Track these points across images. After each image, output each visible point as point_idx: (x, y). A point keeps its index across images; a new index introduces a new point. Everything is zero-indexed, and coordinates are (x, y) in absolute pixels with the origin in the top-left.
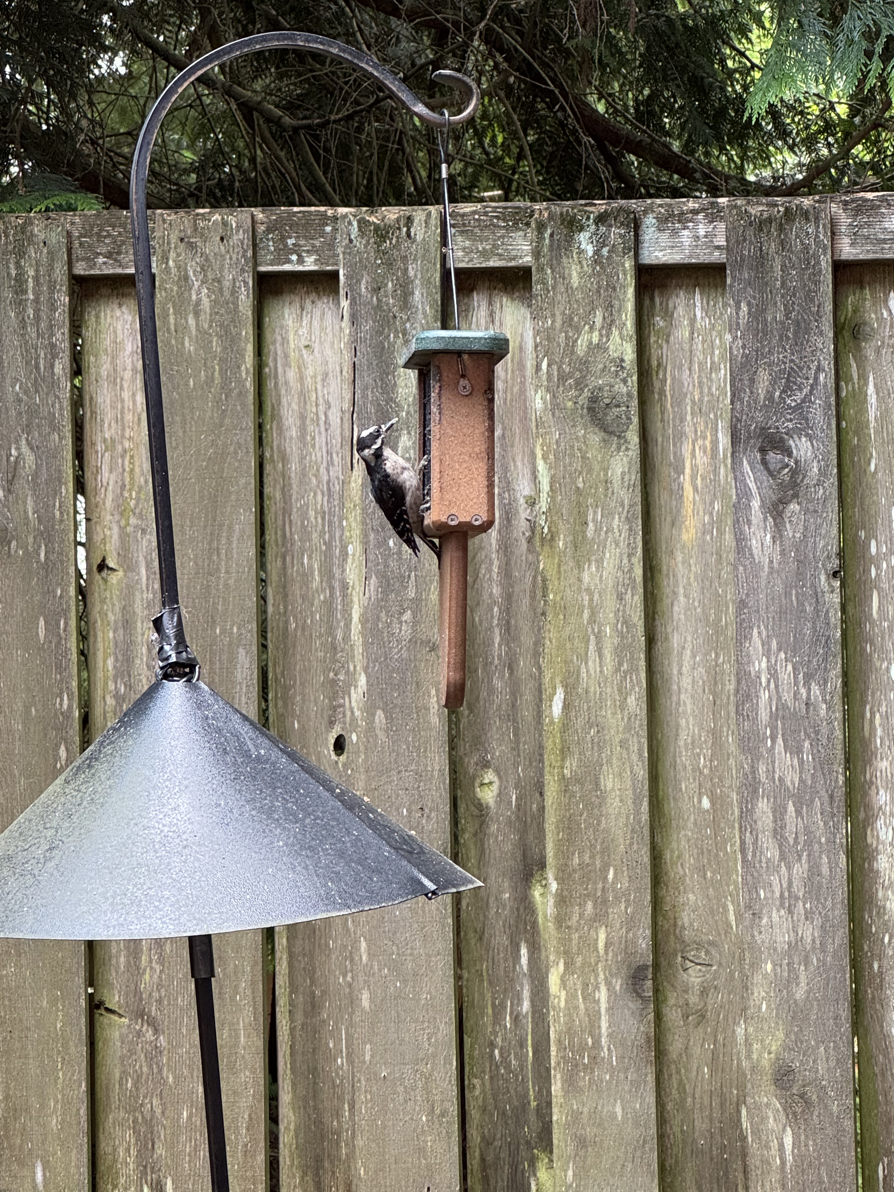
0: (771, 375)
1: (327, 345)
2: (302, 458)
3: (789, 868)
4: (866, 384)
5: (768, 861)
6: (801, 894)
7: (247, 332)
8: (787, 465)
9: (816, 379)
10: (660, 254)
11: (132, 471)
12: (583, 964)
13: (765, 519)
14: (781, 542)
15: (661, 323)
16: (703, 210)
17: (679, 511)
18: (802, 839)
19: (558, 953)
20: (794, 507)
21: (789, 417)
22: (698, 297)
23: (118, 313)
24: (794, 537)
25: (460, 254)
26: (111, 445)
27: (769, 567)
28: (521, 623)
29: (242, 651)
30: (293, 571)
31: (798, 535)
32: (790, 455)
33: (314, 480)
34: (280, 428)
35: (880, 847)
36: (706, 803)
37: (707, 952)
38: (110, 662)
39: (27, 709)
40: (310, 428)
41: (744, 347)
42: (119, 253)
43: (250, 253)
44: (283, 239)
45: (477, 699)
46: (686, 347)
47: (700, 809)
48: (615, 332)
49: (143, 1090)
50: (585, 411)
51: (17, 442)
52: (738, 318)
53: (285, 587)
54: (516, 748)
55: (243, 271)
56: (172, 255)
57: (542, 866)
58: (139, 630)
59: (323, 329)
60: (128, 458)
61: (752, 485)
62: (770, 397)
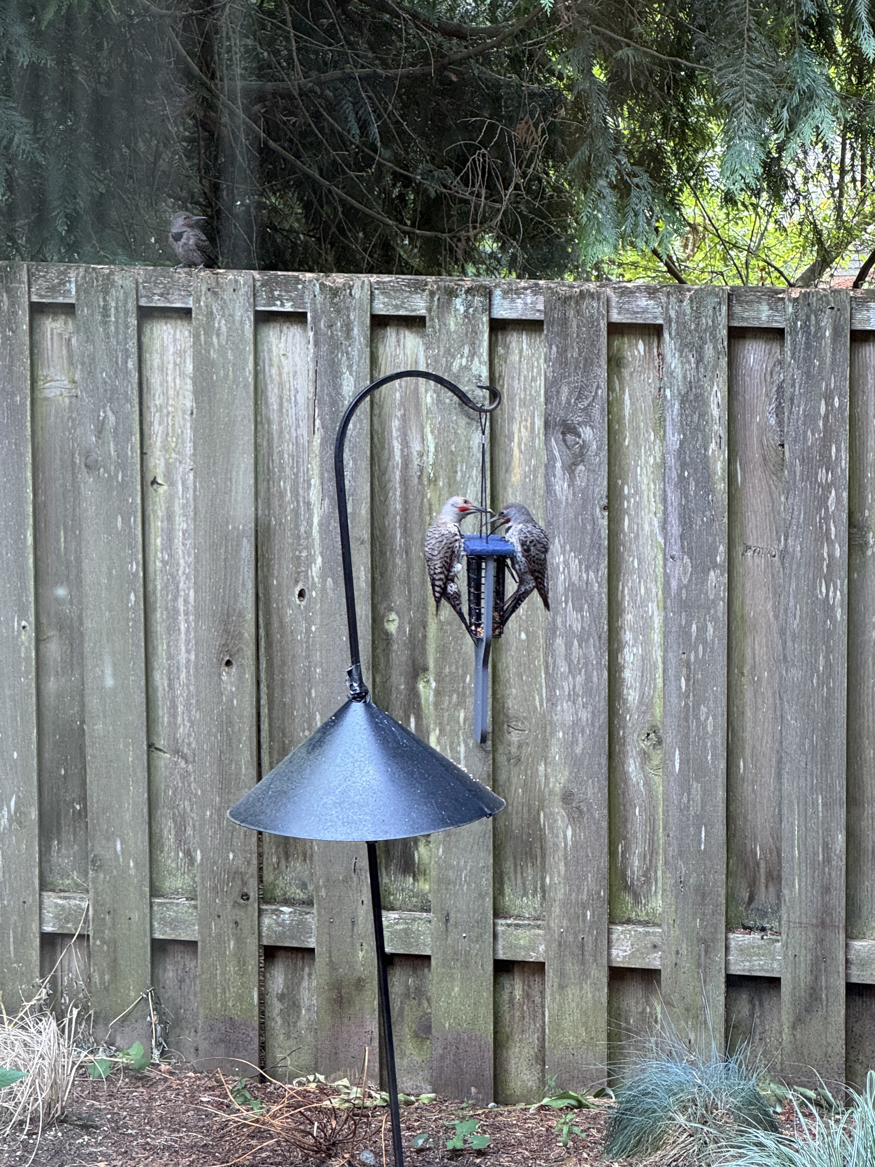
0: (569, 389)
1: (296, 355)
2: (280, 423)
3: (574, 678)
4: (624, 393)
5: (562, 674)
6: (580, 693)
7: (250, 348)
8: (578, 443)
9: (596, 393)
10: (503, 313)
11: (173, 425)
12: (451, 731)
13: (564, 474)
14: (573, 488)
15: (502, 351)
16: (530, 288)
17: (510, 463)
18: (582, 661)
19: (435, 723)
20: (581, 467)
21: (579, 414)
22: (524, 337)
23: (165, 328)
24: (581, 485)
25: (382, 306)
26: (160, 409)
27: (566, 502)
28: (413, 526)
29: (245, 540)
30: (274, 490)
31: (583, 484)
32: (580, 437)
33: (287, 436)
34: (266, 403)
35: (626, 665)
36: (523, 636)
37: (523, 723)
38: (159, 541)
39: (110, 570)
40: (285, 404)
41: (553, 372)
42: (168, 294)
43: (252, 300)
44: (272, 291)
45: (386, 570)
46: (517, 366)
47: (520, 639)
48: (476, 359)
49: (179, 797)
50: (457, 405)
51: (104, 407)
52: (550, 354)
53: (269, 499)
54: (409, 601)
55: (247, 311)
56: (203, 298)
57: (425, 669)
58: (177, 522)
59: (294, 345)
60: (170, 417)
61: (557, 454)
62: (568, 402)
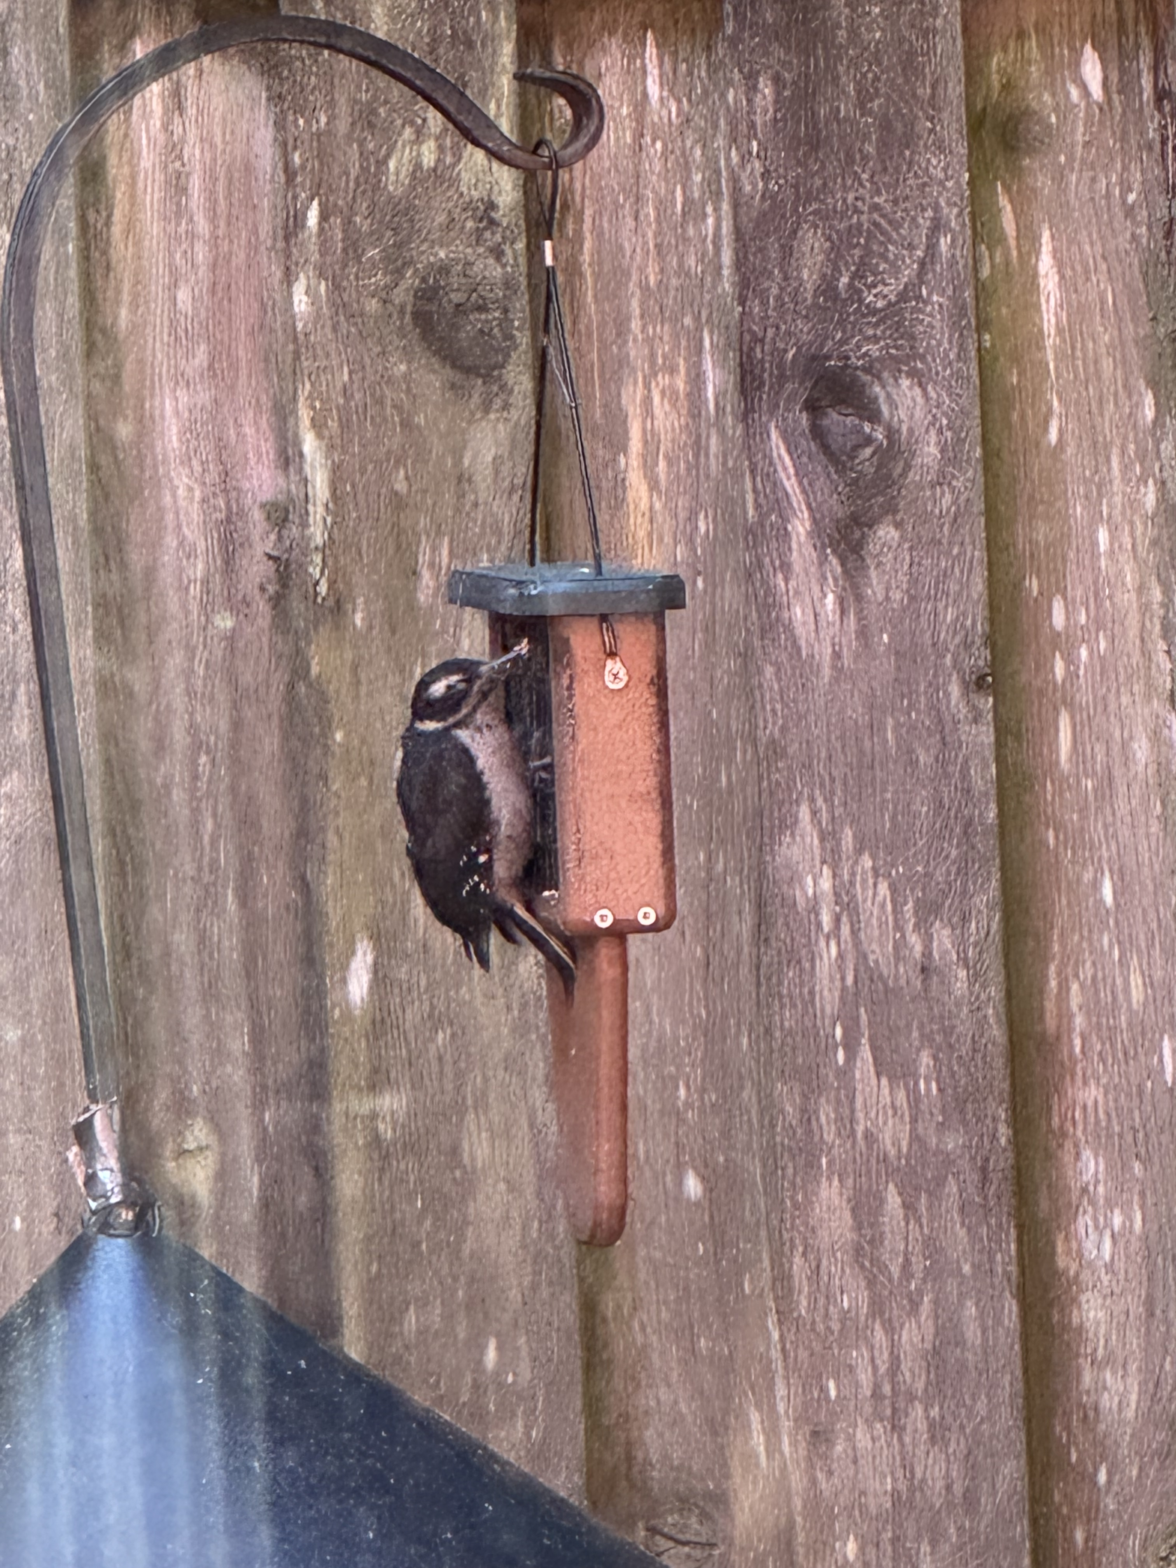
0: (829, 239)
3: (892, 1331)
4: (1036, 251)
5: (844, 1316)
6: (920, 1385)
8: (869, 440)
9: (932, 248)
13: (823, 561)
14: (859, 612)
18: (918, 1265)
20: (886, 532)
21: (871, 332)
22: (650, 52)
24: (887, 598)
27: (834, 667)
31: (896, 595)
32: (874, 417)
35: (1086, 1276)
36: (693, 1186)
37: (703, 1517)
41: (766, 175)
46: (627, 166)
47: (679, 1198)
50: (408, 318)
52: (751, 112)
61: (791, 485)
62: (827, 288)
